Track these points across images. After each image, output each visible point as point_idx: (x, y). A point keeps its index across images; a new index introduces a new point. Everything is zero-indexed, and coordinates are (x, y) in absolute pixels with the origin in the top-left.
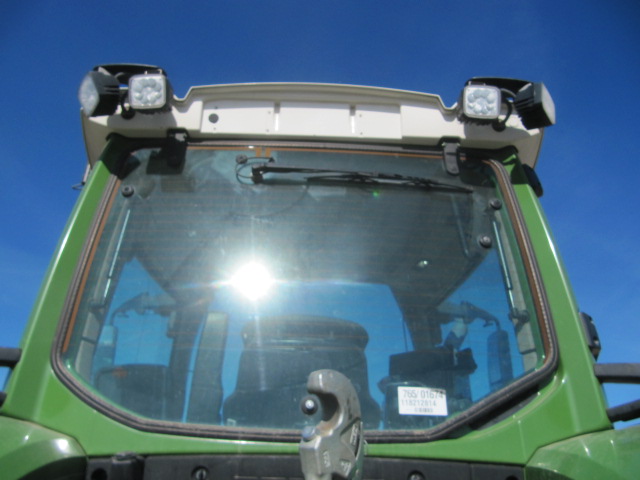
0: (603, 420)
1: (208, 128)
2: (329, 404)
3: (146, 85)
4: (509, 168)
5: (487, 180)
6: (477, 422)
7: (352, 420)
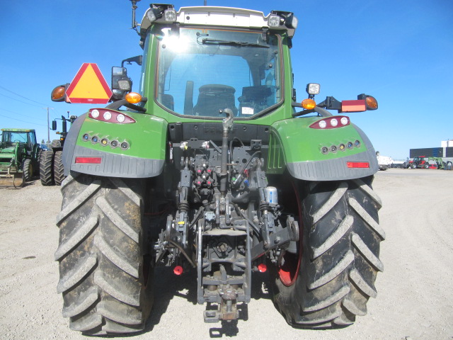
0: (291, 116)
1: (187, 22)
2: (228, 115)
3: (169, 13)
4: (283, 38)
5: (275, 43)
6: (261, 116)
7: (232, 118)
